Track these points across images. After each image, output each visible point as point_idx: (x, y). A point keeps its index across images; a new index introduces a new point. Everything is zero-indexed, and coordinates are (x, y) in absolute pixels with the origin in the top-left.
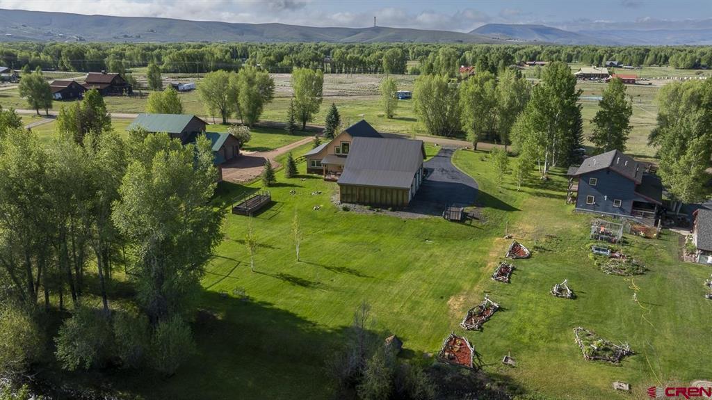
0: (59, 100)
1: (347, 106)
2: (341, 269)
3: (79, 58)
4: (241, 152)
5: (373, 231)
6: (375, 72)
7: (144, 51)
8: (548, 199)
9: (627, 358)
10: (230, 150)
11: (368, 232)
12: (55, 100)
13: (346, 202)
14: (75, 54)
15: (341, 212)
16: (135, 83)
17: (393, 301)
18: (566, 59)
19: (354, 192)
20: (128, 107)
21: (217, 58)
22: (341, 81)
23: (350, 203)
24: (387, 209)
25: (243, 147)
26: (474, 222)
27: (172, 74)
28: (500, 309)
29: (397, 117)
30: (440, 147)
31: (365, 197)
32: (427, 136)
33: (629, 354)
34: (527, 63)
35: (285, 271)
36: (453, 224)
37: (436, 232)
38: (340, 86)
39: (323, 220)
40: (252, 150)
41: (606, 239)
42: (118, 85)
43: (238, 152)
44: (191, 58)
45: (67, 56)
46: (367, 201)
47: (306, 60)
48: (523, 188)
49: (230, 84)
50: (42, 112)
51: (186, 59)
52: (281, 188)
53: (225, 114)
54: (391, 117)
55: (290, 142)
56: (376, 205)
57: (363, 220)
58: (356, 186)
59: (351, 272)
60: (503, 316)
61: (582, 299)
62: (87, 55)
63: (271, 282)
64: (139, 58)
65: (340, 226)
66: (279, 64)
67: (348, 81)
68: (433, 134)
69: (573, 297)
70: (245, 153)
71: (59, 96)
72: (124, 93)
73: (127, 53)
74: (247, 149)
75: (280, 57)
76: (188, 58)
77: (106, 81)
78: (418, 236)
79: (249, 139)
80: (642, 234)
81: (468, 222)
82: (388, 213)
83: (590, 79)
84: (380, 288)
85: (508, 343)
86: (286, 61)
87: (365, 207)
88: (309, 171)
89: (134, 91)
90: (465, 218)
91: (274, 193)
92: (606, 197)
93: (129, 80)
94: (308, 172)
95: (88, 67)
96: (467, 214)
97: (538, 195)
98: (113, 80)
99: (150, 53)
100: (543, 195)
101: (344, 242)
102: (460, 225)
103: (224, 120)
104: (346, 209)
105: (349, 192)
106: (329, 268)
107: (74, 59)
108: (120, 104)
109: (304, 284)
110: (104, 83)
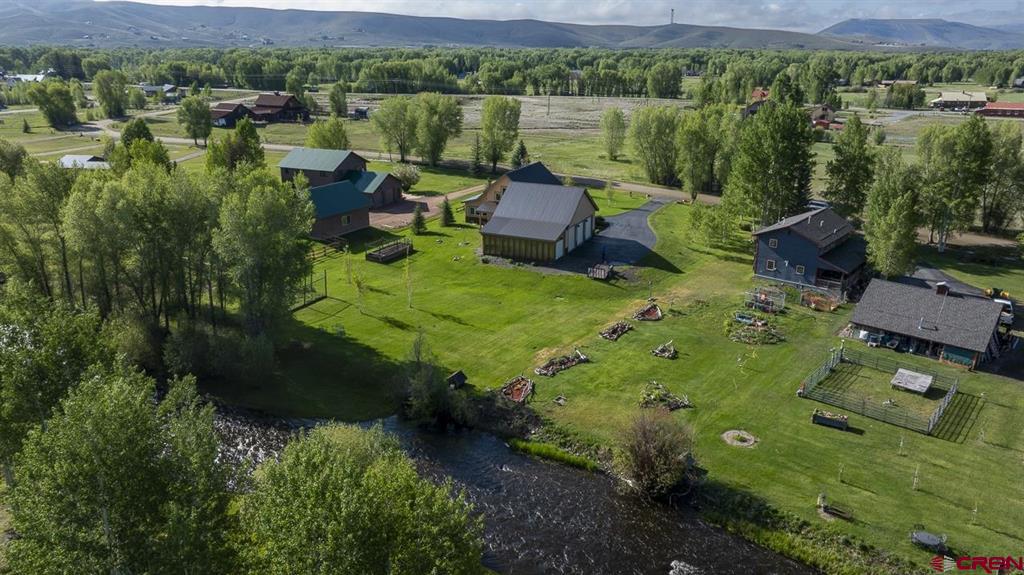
0: (223, 126)
1: (566, 143)
2: (445, 317)
3: (255, 73)
4: (404, 195)
5: (505, 285)
6: (639, 93)
7: (339, 62)
8: (736, 264)
9: (681, 410)
10: (389, 192)
11: (500, 285)
12: (216, 126)
13: (489, 254)
14: (252, 67)
15: (481, 264)
16: (315, 106)
17: (484, 347)
18: (949, 76)
19: (498, 243)
20: (299, 138)
21: (426, 74)
22: (581, 107)
23: (493, 255)
24: (529, 263)
25: (410, 190)
26: (621, 283)
27: (367, 94)
28: (587, 361)
29: (624, 158)
30: (648, 199)
31: (509, 250)
32: (644, 185)
33: (685, 407)
34: (884, 82)
35: (391, 315)
36: (596, 282)
37: (573, 290)
38: (576, 115)
39: (457, 272)
40: (418, 193)
41: (760, 308)
42: (293, 109)
43: (400, 196)
44: (392, 73)
45: (241, 69)
46: (511, 254)
47: (544, 78)
48: (713, 250)
49: (408, 114)
50: (201, 141)
51: (386, 75)
52: (428, 237)
53: (404, 150)
54: (614, 158)
55: (468, 186)
56: (518, 258)
57: (499, 273)
58: (500, 236)
59: (454, 319)
60: (583, 367)
61: (682, 361)
62: (265, 68)
63: (374, 323)
64: (333, 70)
65: (472, 279)
66: (505, 83)
67: (592, 107)
68: (653, 182)
69: (675, 356)
70: (409, 197)
71: (223, 122)
72: (299, 120)
73: (319, 64)
74: (413, 193)
75: (509, 73)
76: (388, 72)
77: (278, 104)
78: (550, 293)
79: (417, 181)
80: (813, 306)
81: (613, 282)
82: (530, 268)
83: (953, 110)
84: (478, 335)
85: (572, 388)
86: (516, 79)
87: (506, 261)
88: (469, 219)
89: (311, 117)
90: (612, 276)
91: (418, 242)
92: (787, 262)
93: (308, 102)
94: (467, 221)
95: (266, 84)
96: (617, 273)
97: (727, 259)
98: (287, 104)
99: (347, 64)
100: (732, 259)
101: (468, 293)
102: (602, 284)
103: (403, 157)
104: (485, 262)
105: (493, 243)
106: (434, 315)
107: (250, 73)
108: (289, 134)
109: (401, 326)
110: (276, 107)
